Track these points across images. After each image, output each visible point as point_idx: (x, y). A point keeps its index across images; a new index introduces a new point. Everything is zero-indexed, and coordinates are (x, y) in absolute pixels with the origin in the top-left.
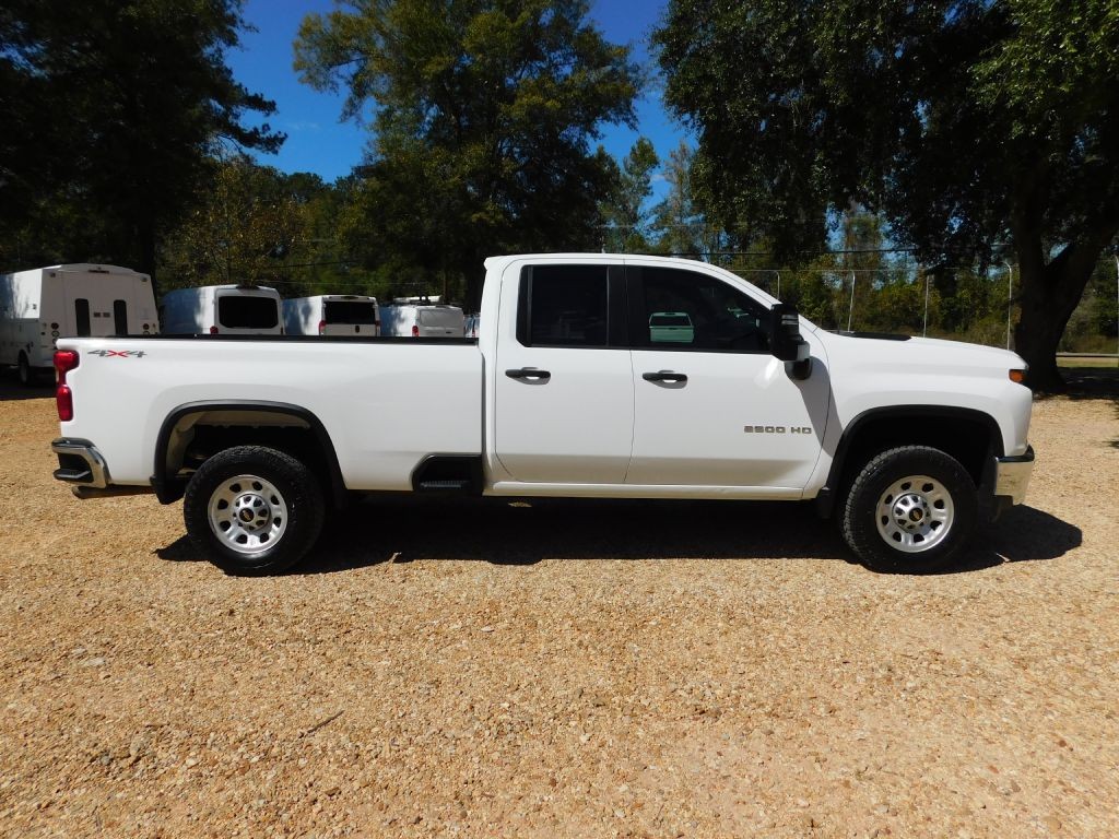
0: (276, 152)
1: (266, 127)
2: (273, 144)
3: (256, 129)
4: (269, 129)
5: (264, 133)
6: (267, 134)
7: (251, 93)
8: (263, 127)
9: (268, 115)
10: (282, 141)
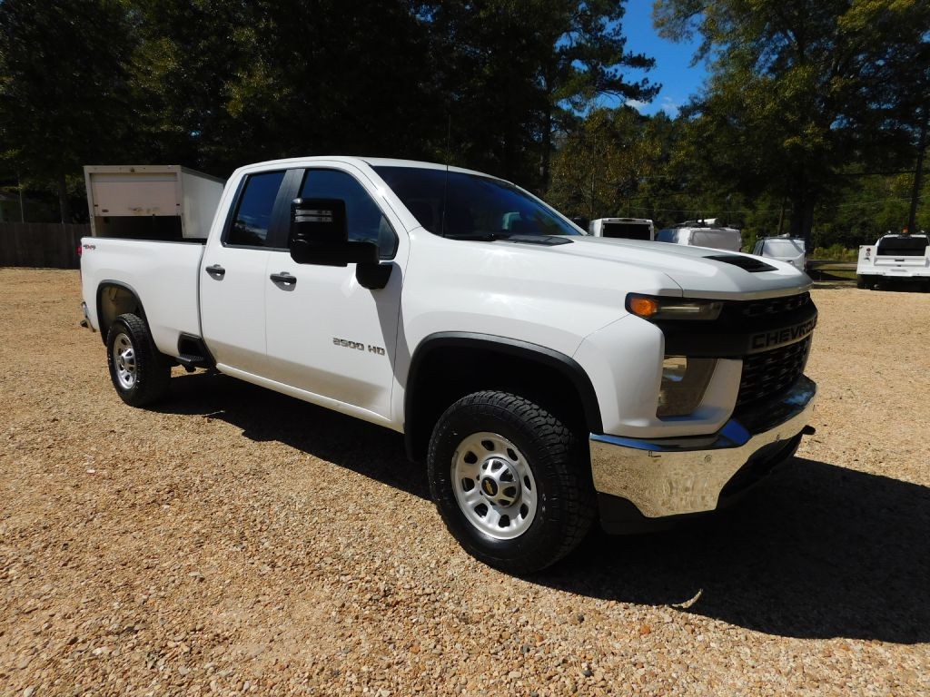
0: (651, 101)
1: (645, 81)
2: (648, 94)
3: (637, 84)
4: (648, 82)
5: (643, 86)
6: (646, 87)
7: (635, 55)
8: (643, 82)
9: (648, 70)
10: (657, 91)
